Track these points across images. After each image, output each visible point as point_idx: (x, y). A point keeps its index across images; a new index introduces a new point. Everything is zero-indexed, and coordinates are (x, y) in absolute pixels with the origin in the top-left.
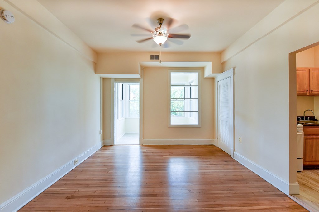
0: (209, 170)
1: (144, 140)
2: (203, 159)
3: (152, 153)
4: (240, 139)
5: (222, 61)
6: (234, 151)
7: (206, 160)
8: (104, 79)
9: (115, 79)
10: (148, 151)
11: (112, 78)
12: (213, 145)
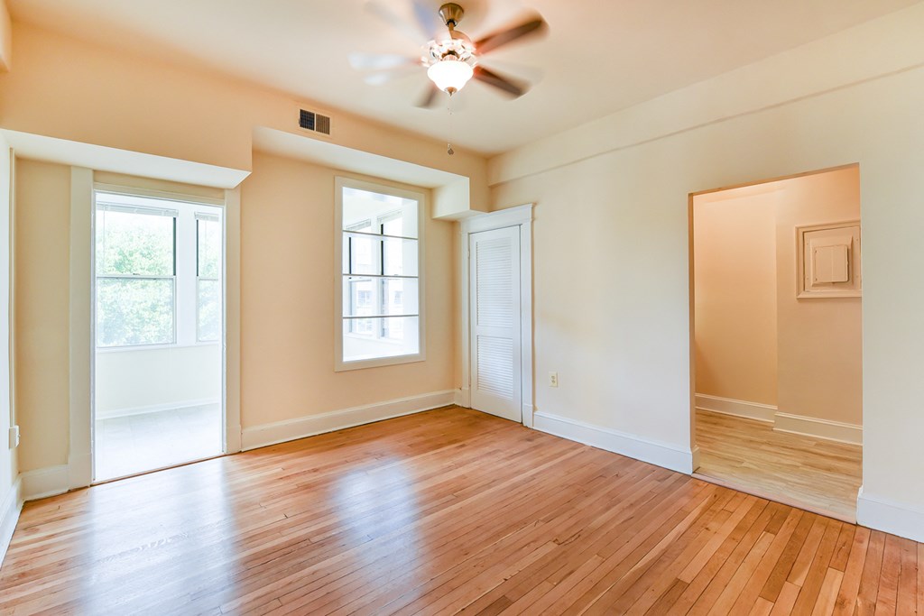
0: (525, 472)
1: (248, 430)
2: (477, 447)
3: (315, 470)
4: (553, 377)
5: (493, 182)
6: (534, 409)
7: (487, 449)
8: (22, 163)
9: (95, 171)
10: (290, 467)
11: (77, 167)
12: (453, 406)
